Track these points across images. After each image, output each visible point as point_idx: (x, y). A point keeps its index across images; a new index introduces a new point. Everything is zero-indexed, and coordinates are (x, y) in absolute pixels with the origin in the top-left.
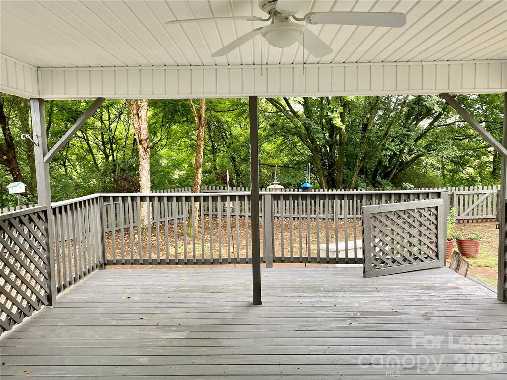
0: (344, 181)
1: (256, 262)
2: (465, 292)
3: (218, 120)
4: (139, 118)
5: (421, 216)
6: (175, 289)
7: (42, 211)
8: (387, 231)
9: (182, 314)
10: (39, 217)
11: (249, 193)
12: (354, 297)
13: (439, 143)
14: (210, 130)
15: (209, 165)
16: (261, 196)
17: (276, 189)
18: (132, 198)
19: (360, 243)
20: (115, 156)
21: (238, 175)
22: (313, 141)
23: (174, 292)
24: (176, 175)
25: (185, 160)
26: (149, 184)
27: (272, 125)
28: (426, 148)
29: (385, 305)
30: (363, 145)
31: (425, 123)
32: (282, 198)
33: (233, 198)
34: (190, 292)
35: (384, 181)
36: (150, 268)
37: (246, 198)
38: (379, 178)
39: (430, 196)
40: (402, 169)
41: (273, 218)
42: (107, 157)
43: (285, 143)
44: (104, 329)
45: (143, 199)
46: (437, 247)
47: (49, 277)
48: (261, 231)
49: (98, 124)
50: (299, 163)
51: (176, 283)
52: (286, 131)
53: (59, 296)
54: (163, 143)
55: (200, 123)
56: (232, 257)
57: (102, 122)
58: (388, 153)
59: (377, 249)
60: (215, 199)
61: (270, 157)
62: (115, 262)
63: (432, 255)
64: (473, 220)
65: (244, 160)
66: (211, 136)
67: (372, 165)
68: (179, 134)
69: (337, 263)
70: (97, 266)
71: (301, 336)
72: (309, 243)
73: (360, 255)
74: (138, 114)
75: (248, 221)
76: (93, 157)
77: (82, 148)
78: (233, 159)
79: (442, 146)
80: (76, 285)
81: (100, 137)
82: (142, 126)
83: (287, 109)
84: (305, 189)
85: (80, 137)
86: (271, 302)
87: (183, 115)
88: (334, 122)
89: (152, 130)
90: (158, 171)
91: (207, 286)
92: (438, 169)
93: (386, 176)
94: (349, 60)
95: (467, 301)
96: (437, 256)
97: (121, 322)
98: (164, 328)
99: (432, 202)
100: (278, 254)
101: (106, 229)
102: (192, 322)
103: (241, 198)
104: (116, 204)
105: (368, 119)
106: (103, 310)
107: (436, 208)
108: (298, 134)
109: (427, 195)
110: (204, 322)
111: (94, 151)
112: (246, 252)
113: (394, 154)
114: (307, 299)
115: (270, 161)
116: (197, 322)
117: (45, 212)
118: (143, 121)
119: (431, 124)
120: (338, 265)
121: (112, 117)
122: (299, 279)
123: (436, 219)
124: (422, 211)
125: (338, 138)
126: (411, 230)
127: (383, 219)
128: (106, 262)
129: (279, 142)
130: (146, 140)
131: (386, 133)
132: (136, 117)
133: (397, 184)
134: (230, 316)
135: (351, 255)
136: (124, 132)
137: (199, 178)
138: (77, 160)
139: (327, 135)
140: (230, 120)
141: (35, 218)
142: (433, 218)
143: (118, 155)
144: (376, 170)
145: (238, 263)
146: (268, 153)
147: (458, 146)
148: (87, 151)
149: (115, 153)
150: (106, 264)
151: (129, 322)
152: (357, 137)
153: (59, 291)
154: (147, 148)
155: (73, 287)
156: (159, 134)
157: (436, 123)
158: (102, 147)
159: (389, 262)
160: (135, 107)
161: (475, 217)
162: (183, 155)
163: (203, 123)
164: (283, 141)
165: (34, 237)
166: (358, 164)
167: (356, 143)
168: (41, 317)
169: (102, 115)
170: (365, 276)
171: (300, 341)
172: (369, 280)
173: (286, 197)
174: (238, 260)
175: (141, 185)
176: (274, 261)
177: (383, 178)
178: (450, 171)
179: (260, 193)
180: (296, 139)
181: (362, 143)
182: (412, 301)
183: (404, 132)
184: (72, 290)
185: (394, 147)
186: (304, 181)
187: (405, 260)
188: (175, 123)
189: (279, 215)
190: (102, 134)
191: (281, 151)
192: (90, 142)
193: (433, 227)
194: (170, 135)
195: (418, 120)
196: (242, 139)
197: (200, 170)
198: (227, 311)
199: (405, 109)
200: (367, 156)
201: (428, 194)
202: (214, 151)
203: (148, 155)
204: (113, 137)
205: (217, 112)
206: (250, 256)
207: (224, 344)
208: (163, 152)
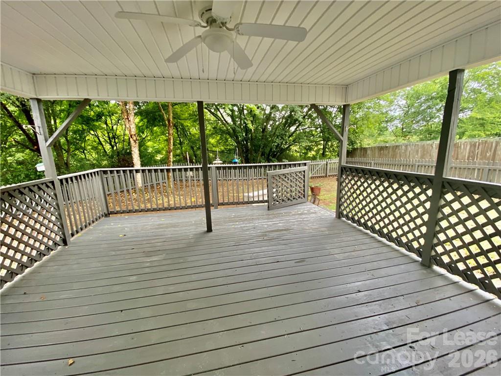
0: (254, 160)
1: (208, 206)
2: (319, 215)
3: (182, 125)
4: (129, 121)
5: (296, 176)
6: (157, 227)
7: (50, 182)
8: (280, 184)
9: (161, 243)
10: (48, 187)
11: (201, 166)
12: (264, 222)
13: (300, 139)
14: (177, 131)
15: (178, 151)
16: (209, 167)
17: (218, 164)
18: (130, 171)
19: (265, 191)
20: (118, 147)
21: (196, 157)
22: (237, 137)
23: (156, 229)
24: (159, 157)
25: (163, 148)
26: (139, 163)
27: (214, 128)
28: (293, 141)
29: (281, 225)
30: (263, 140)
31: (293, 129)
32: (222, 169)
33: (191, 169)
34: (167, 228)
35: (273, 159)
36: (141, 214)
37: (200, 169)
38: (271, 157)
39: (301, 165)
40: (282, 153)
41: (217, 180)
42: (113, 147)
43: (222, 139)
44: (105, 259)
45: (137, 171)
46: (304, 192)
47: (62, 227)
48: (210, 188)
49: (105, 126)
50: (230, 150)
51: (158, 223)
52: (223, 132)
53: (72, 239)
54: (149, 138)
55: (170, 125)
56: (193, 204)
57: (107, 125)
58: (276, 144)
59: (275, 195)
60: (180, 170)
61: (214, 146)
62: (116, 212)
63: (302, 196)
64: (315, 177)
65: (199, 148)
66: (178, 135)
67: (267, 150)
68: (159, 134)
69: (254, 203)
70: (102, 216)
71: (236, 249)
72: (238, 192)
73: (266, 198)
74: (128, 119)
75: (202, 182)
76: (103, 147)
77: (95, 142)
78: (192, 148)
79: (301, 140)
80: (86, 229)
81: (106, 135)
82: (132, 127)
83: (222, 119)
84: (235, 163)
85: (92, 135)
86: (217, 230)
87: (159, 121)
88: (249, 126)
89: (140, 130)
90: (146, 155)
91: (178, 223)
92: (298, 152)
93: (274, 156)
94: (261, 80)
95: (321, 219)
96: (304, 197)
97: (118, 253)
98: (148, 254)
99: (302, 168)
100: (221, 201)
101: (107, 193)
102: (168, 247)
103: (197, 169)
104: (119, 176)
105: (265, 126)
106: (106, 246)
107: (304, 171)
108: (229, 133)
109: (295, 165)
110: (176, 247)
111: (104, 143)
112: (201, 201)
113: (278, 144)
114: (238, 225)
115: (214, 149)
116: (172, 247)
117: (52, 183)
118: (132, 123)
119: (296, 129)
120: (253, 205)
121: (113, 122)
122: (234, 214)
123: (304, 177)
124: (292, 174)
125: (250, 136)
126: (292, 184)
127: (278, 178)
128: (109, 212)
129: (218, 138)
130: (135, 135)
131: (275, 133)
132: (127, 120)
133: (280, 160)
134: (192, 241)
135: (261, 199)
136: (122, 132)
137: (172, 159)
138: (92, 149)
139: (244, 134)
140: (189, 125)
141: (44, 187)
142: (302, 177)
143: (119, 146)
144: (269, 154)
145: (197, 208)
146: (212, 144)
147: (309, 140)
148: (98, 144)
149: (117, 145)
150: (109, 214)
151: (124, 252)
152: (259, 136)
153: (73, 235)
154: (136, 140)
155: (83, 231)
156: (145, 133)
157: (298, 129)
158: (109, 141)
159: (281, 201)
160: (126, 114)
161: (317, 175)
162: (162, 146)
163: (171, 124)
164: (220, 137)
165: (45, 200)
166: (261, 150)
167: (259, 139)
168: (59, 255)
169: (107, 120)
170: (268, 210)
171: (237, 252)
172: (271, 212)
173: (224, 168)
174: (197, 206)
175: (134, 163)
176: (219, 205)
177: (273, 157)
178: (303, 153)
179: (209, 166)
180: (228, 137)
181: (262, 139)
182: (294, 222)
183: (283, 133)
184: (84, 233)
185: (278, 141)
186: (234, 159)
187: (289, 199)
188: (155, 126)
189: (220, 179)
190: (108, 133)
191: (220, 143)
192: (100, 138)
193: (302, 181)
194: (153, 134)
195: (290, 127)
196: (197, 136)
197: (172, 153)
198: (190, 238)
199: (284, 120)
200: (265, 146)
201: (300, 164)
202: (181, 143)
203: (137, 144)
204: (115, 134)
205: (181, 120)
206: (204, 203)
207: (189, 260)
208: (149, 144)
